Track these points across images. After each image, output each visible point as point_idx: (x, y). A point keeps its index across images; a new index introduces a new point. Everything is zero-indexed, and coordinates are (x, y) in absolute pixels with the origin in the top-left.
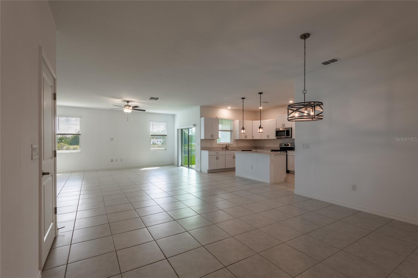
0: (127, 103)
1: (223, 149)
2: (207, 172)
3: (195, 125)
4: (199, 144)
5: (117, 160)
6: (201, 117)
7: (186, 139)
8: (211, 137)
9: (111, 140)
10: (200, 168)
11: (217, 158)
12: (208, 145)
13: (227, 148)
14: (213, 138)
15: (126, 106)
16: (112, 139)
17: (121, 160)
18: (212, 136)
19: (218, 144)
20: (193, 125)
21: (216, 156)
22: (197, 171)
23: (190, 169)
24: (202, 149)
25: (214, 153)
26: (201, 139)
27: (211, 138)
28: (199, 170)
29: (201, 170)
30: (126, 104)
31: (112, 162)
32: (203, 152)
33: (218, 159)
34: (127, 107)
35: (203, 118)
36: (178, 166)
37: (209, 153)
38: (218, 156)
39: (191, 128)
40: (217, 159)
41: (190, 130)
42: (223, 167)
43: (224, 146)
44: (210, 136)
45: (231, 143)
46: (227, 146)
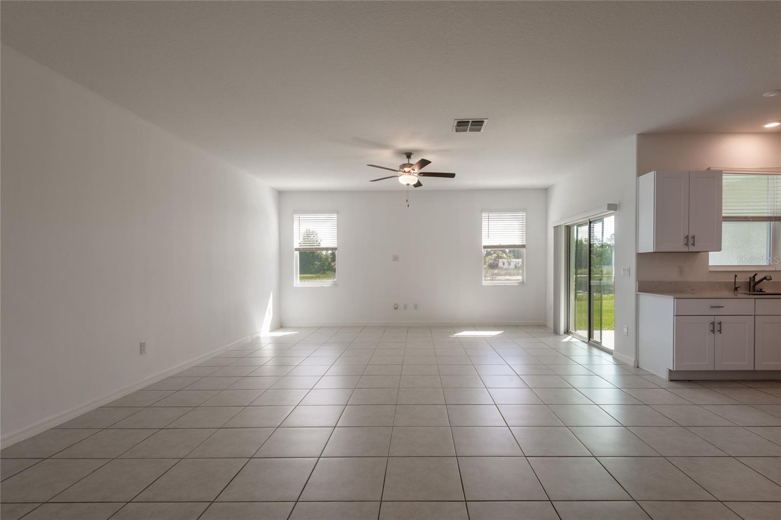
0: (407, 159)
1: (736, 289)
2: (665, 376)
3: (613, 207)
4: (629, 270)
5: (405, 307)
6: (641, 172)
7: (581, 253)
8: (687, 244)
9: (394, 260)
10: (634, 355)
11: (716, 328)
12: (669, 273)
13: (758, 287)
14: (692, 249)
15: (404, 166)
16: (396, 258)
17: (416, 307)
18: (689, 240)
19: (711, 272)
20: (609, 205)
21: (712, 319)
22: (619, 363)
23: (596, 351)
24: (645, 287)
25: (701, 306)
26: (640, 252)
27: (686, 249)
28: (631, 361)
29: (637, 361)
30: (406, 161)
31: (396, 310)
32: (647, 299)
33: (720, 331)
34: (406, 169)
35: (649, 180)
36: (556, 332)
37: (677, 308)
38: (718, 319)
39: (601, 220)
40: (713, 331)
41: (597, 227)
42: (745, 364)
43: (743, 279)
44: (682, 241)
45: (772, 269)
46: (757, 279)
